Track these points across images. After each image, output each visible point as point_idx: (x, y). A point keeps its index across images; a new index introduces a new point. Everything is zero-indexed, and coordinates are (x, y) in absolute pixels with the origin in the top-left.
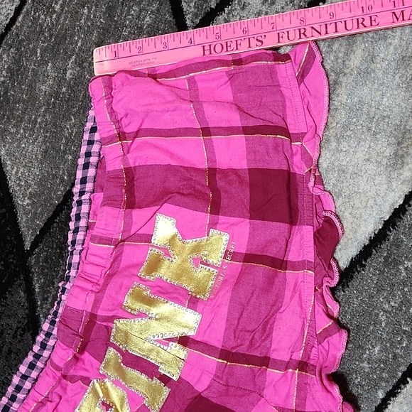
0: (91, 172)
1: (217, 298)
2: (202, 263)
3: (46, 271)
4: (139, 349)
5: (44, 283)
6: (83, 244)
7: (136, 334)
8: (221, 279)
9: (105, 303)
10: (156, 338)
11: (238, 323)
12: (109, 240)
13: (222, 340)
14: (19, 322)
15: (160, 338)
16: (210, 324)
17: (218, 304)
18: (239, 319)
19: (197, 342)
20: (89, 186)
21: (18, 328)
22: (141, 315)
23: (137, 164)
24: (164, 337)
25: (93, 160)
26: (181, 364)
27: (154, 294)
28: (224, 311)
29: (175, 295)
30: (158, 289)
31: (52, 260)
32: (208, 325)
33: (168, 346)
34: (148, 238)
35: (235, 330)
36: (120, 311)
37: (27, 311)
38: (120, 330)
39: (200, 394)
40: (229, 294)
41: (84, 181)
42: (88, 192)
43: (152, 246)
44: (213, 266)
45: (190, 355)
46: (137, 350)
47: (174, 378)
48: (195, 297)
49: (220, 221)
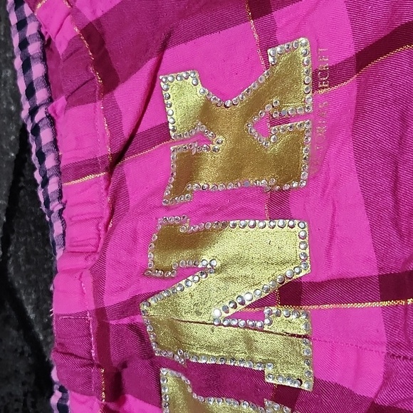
0: (38, 70)
1: (325, 168)
2: (274, 122)
3: (33, 276)
4: (209, 348)
5: (38, 299)
6: (60, 197)
7: (189, 317)
8: (322, 130)
9: (112, 277)
10: (232, 311)
11: (397, 202)
12: (91, 165)
13: (373, 256)
14: (23, 384)
15: (240, 307)
16: (332, 232)
17: (332, 180)
18: (395, 190)
19: (321, 285)
20: (41, 95)
21: (25, 395)
22: (185, 273)
23: (99, 14)
24: (247, 303)
25: (34, 48)
26: (305, 348)
27: (197, 223)
28: (351, 187)
29: (238, 206)
30: (203, 210)
31: (36, 254)
32: (327, 235)
33: (262, 318)
34: (162, 133)
35: (393, 219)
36: (143, 281)
37: (31, 360)
38: (159, 322)
39: (373, 402)
40: (349, 147)
41: (30, 92)
42: (41, 105)
43: (174, 143)
44: (298, 117)
45: (314, 319)
46: (203, 351)
47: (305, 386)
48: (281, 191)
49: (279, 25)
